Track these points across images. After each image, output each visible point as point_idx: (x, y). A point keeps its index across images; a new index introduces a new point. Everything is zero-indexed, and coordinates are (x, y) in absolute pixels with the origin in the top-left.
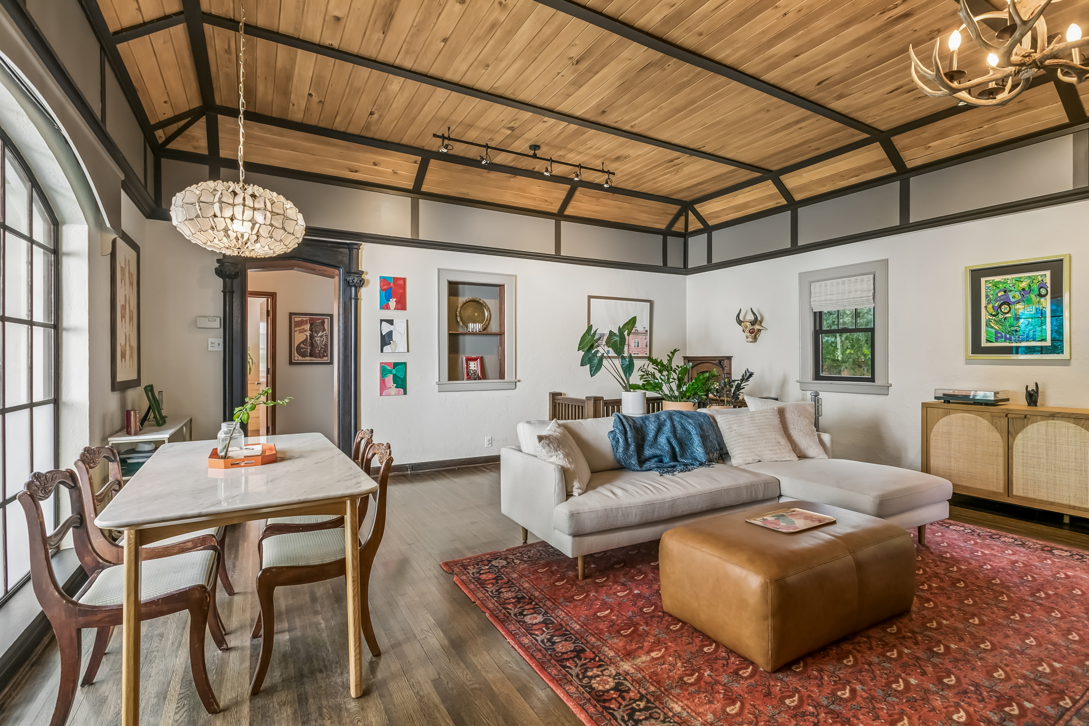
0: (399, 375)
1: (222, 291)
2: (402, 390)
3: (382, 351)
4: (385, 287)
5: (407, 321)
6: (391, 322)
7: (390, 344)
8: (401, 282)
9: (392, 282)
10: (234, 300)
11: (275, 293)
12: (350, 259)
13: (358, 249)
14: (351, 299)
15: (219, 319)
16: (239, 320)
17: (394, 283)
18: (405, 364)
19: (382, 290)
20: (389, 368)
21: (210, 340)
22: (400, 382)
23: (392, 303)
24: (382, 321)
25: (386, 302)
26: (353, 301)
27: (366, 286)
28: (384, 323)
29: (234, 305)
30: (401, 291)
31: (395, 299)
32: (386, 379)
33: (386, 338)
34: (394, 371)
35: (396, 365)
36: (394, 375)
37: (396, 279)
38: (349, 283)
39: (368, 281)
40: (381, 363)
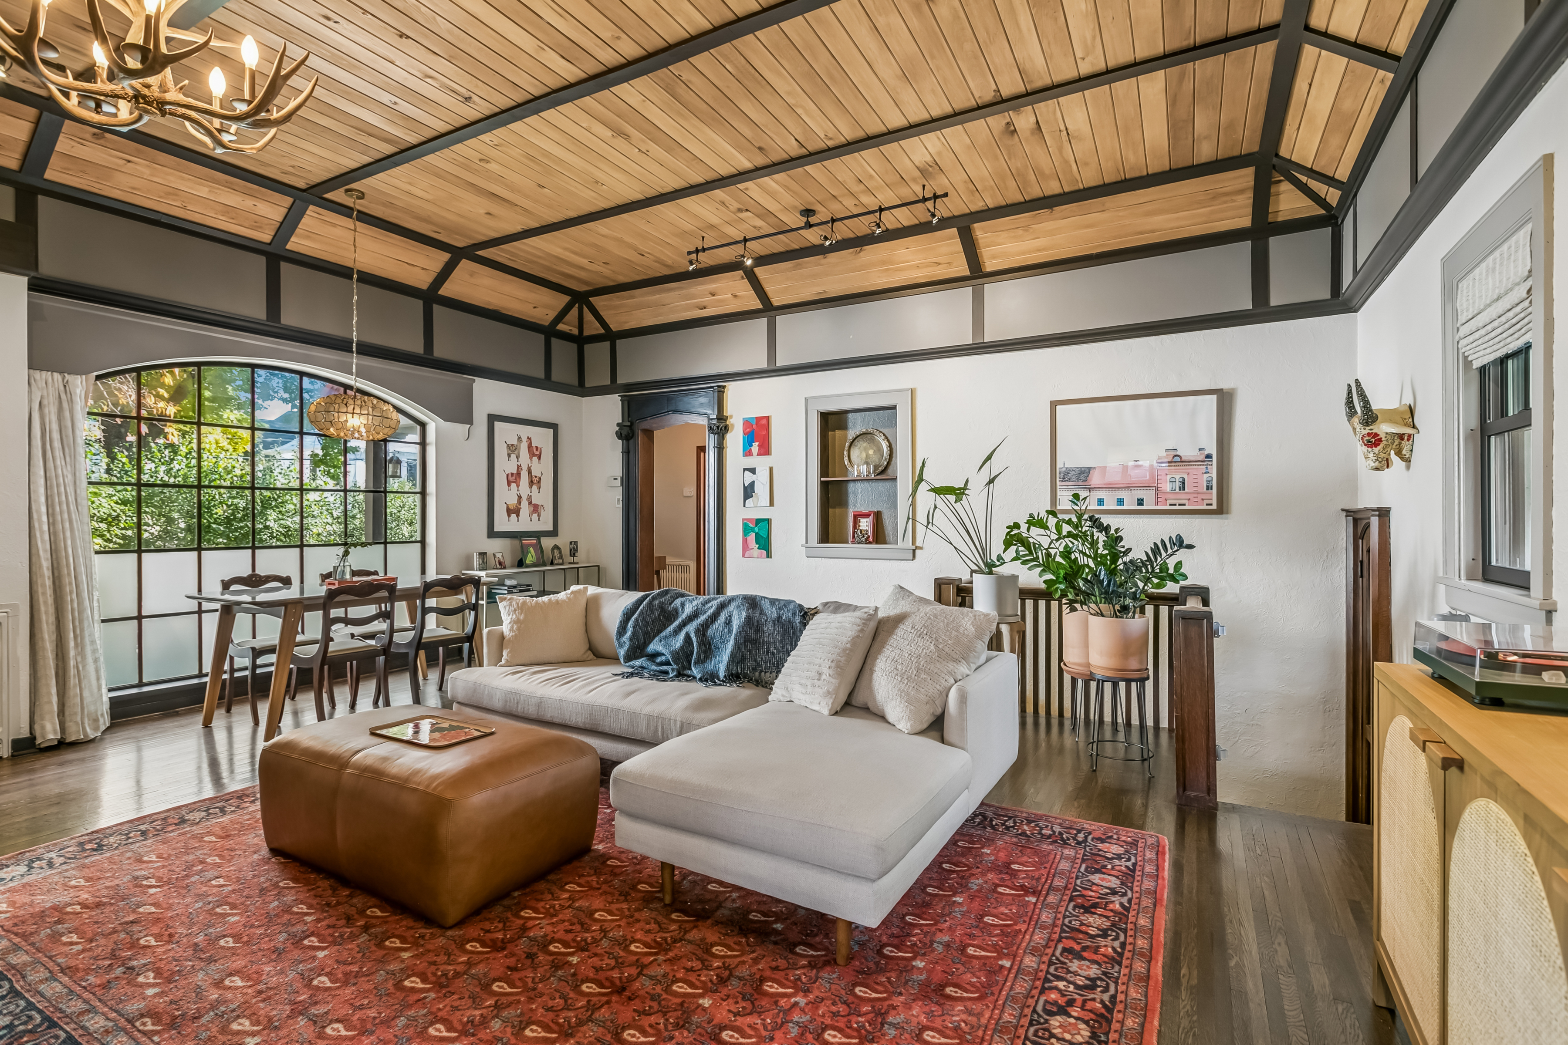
0: (762, 534)
1: (622, 450)
2: (766, 553)
3: (744, 505)
4: (748, 430)
5: (771, 469)
6: (753, 471)
7: (753, 496)
8: (764, 422)
9: (754, 423)
10: (630, 459)
12: (714, 403)
13: (723, 392)
16: (634, 478)
17: (758, 424)
18: (769, 521)
19: (745, 434)
20: (751, 525)
22: (762, 542)
23: (755, 448)
24: (745, 470)
25: (749, 448)
27: (730, 432)
28: (746, 472)
29: (631, 464)
30: (764, 433)
31: (758, 444)
32: (749, 538)
33: (749, 490)
34: (756, 529)
35: (758, 521)
36: (757, 534)
37: (758, 419)
38: (713, 430)
39: (733, 425)
40: (744, 520)
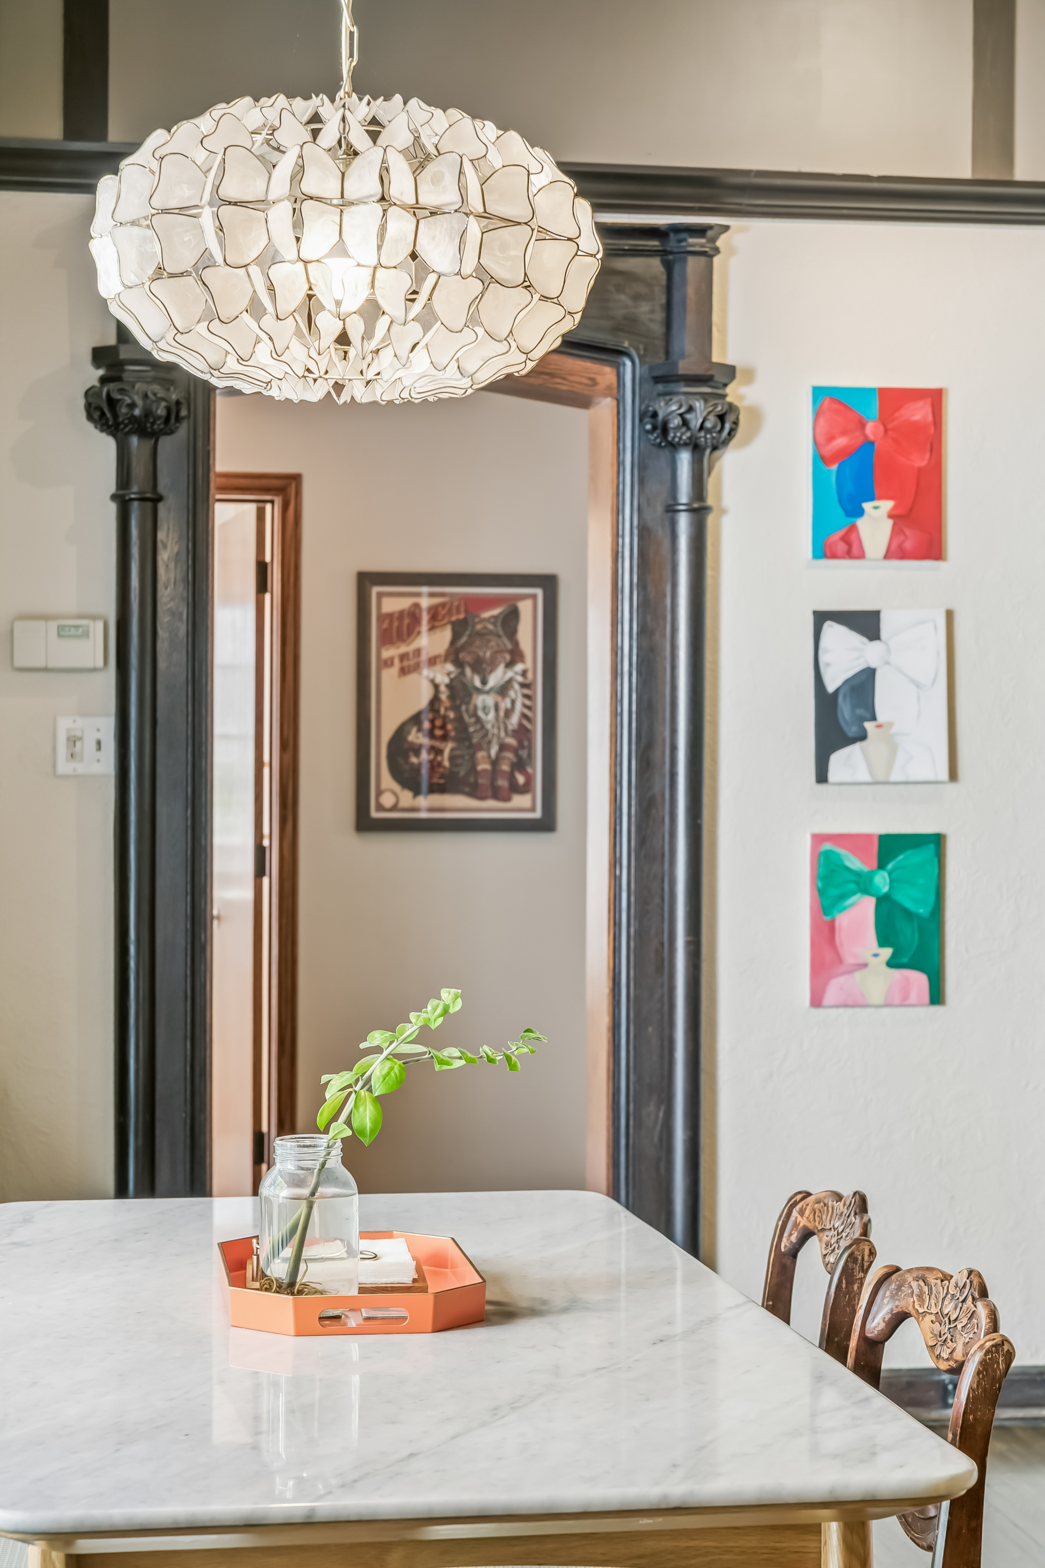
0: (907, 898)
1: (114, 497)
2: (919, 980)
3: (822, 777)
4: (841, 442)
5: (950, 615)
6: (867, 623)
7: (862, 737)
8: (919, 413)
9: (872, 412)
10: (161, 536)
11: (296, 479)
12: (668, 307)
13: (709, 255)
14: (671, 510)
15: (100, 625)
16: (182, 629)
17: (885, 418)
18: (938, 841)
19: (823, 458)
20: (854, 863)
21: (65, 725)
22: (909, 934)
23: (874, 523)
24: (821, 618)
25: (843, 522)
26: (684, 522)
27: (746, 442)
28: (833, 631)
29: (164, 556)
30: (920, 461)
31: (887, 505)
32: (843, 920)
33: (845, 710)
34: (882, 881)
35: (890, 846)
36: (884, 903)
37: (891, 399)
38: (665, 429)
39: (756, 414)
40: (818, 839)
